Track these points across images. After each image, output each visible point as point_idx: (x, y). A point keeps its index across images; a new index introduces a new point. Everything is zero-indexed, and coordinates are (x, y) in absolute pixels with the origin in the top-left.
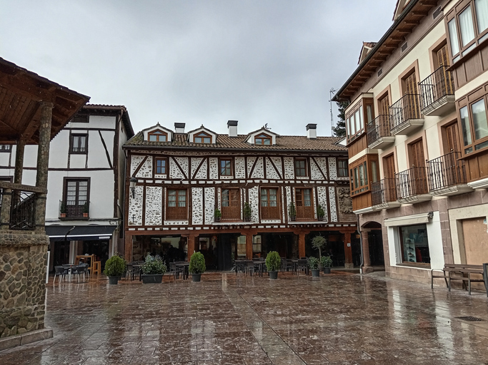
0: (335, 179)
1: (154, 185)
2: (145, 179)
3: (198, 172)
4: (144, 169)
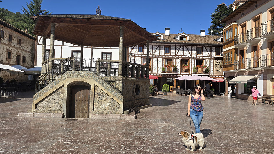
0: (214, 56)
1: (138, 56)
2: (135, 54)
3: (156, 52)
4: (135, 50)
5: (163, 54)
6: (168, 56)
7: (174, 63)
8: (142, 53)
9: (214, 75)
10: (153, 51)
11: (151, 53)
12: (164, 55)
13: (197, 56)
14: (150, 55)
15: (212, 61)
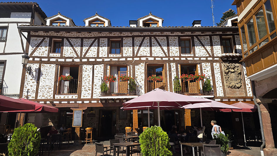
0: (220, 55)
1: (49, 62)
2: (41, 58)
3: (89, 51)
4: (41, 49)
5: (106, 56)
6: (117, 60)
7: (132, 73)
8: (58, 54)
9: (225, 97)
10: (83, 51)
11: (79, 54)
12: (108, 57)
13: (180, 57)
14: (76, 58)
15: (216, 66)
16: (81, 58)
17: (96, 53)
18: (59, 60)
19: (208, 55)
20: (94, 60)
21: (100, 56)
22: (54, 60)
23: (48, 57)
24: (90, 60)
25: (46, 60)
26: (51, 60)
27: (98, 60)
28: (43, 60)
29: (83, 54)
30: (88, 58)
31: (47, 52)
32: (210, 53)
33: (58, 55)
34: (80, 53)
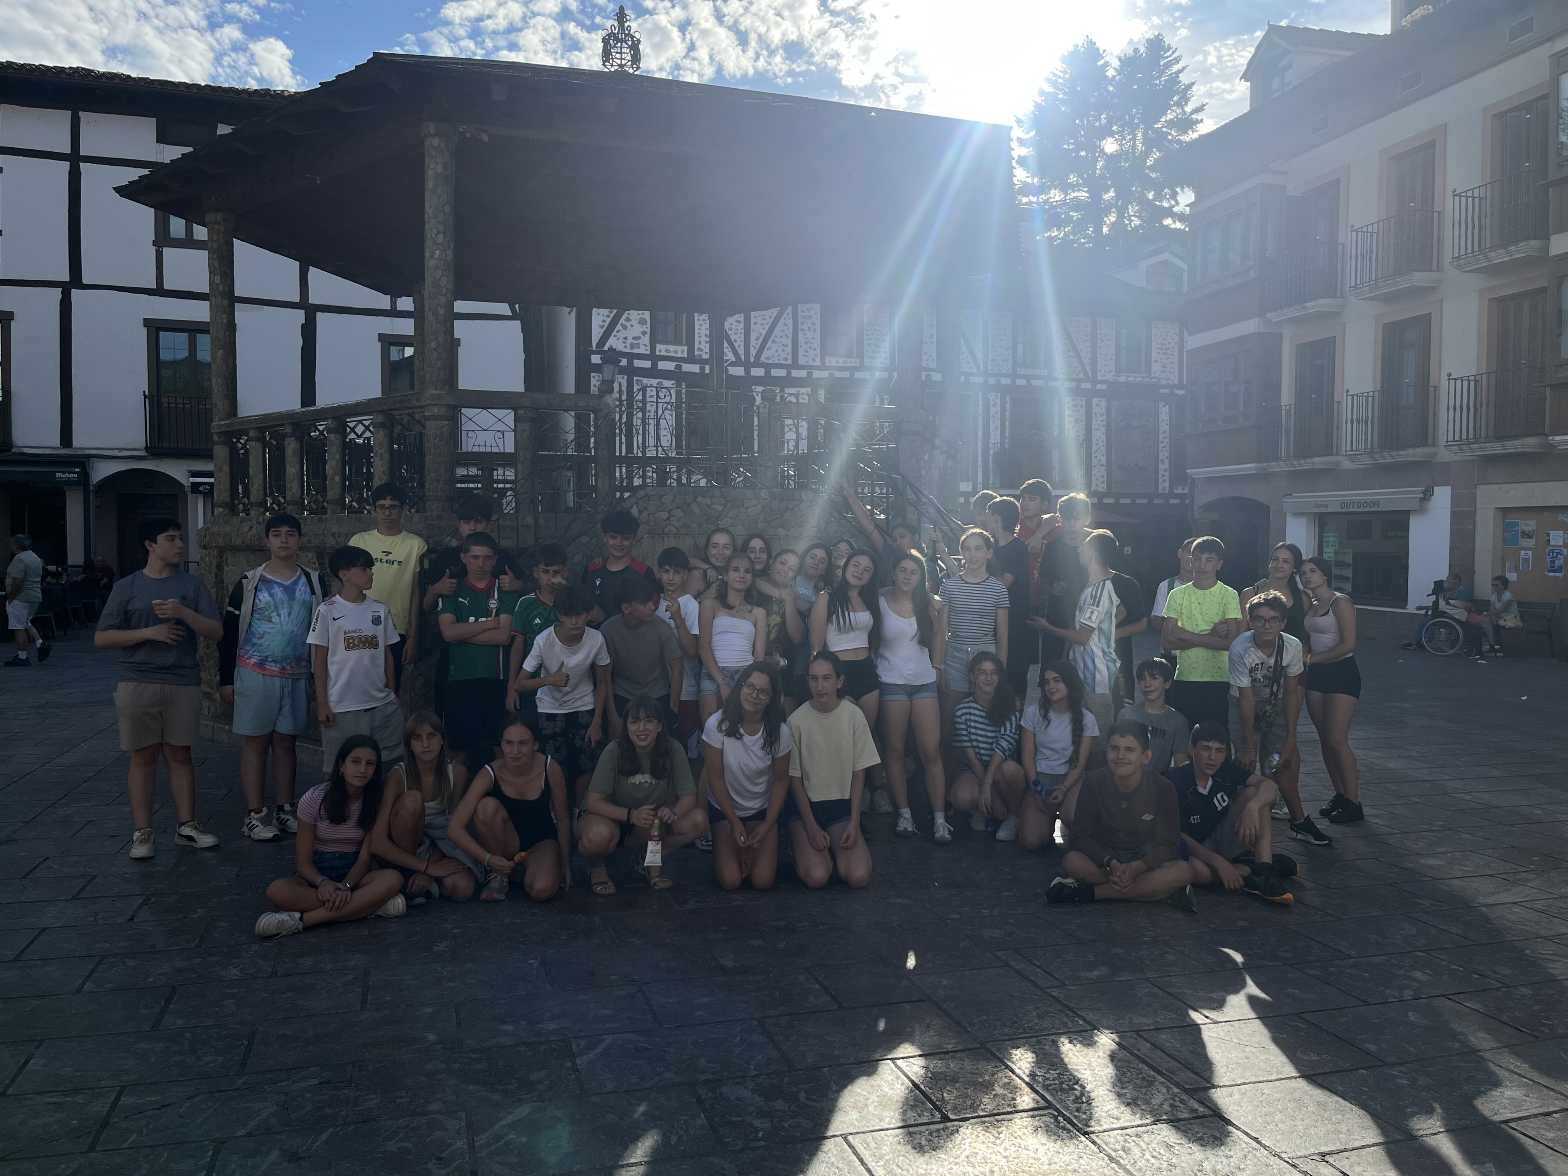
0: (1110, 377)
1: (653, 373)
2: (631, 357)
3: (769, 343)
4: (629, 327)
5: (818, 362)
6: (847, 374)
8: (679, 348)
10: (753, 342)
11: (741, 352)
12: (824, 366)
13: (1014, 376)
14: (733, 364)
15: (1099, 406)
16: (748, 366)
17: (789, 349)
18: (687, 367)
19: (1082, 376)
20: (782, 373)
21: (802, 361)
22: (670, 366)
23: (653, 357)
24: (775, 372)
25: (647, 364)
26: (662, 365)
27: (795, 373)
28: (638, 363)
29: (753, 352)
30: (768, 367)
31: (646, 339)
32: (1088, 368)
33: (681, 351)
34: (742, 348)
